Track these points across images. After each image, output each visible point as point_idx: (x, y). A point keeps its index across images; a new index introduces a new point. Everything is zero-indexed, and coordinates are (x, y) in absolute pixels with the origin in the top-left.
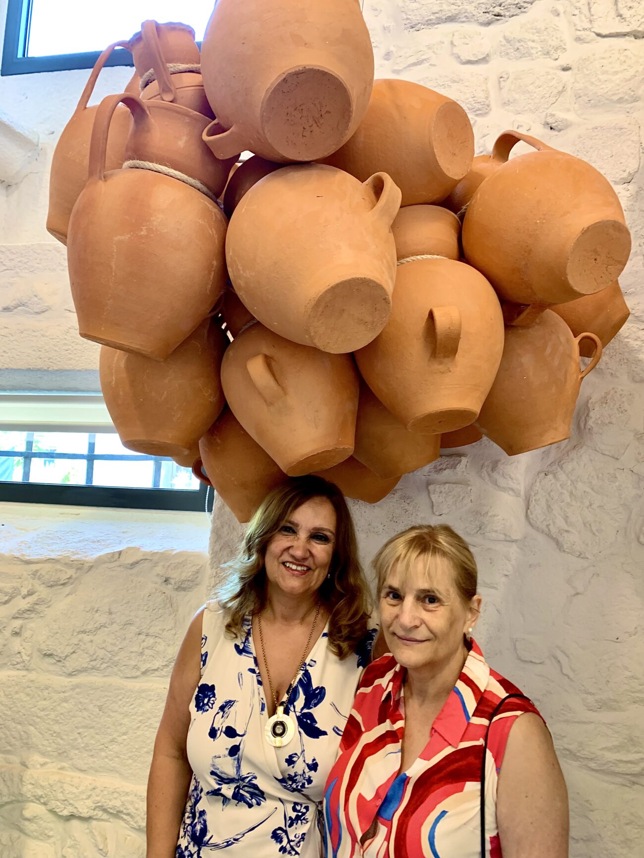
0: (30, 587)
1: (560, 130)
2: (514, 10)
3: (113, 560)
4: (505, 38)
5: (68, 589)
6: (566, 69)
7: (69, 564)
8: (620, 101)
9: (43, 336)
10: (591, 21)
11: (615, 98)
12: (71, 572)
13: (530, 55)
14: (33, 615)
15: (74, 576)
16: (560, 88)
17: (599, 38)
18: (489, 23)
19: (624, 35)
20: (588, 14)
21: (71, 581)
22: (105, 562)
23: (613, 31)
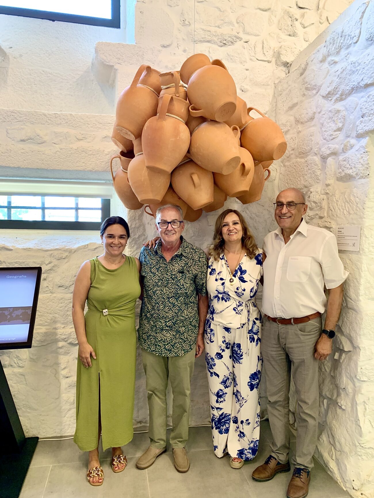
0: (50, 260)
1: (245, 92)
2: (230, 43)
3: (85, 248)
4: (227, 54)
5: (66, 260)
6: (247, 70)
7: (66, 251)
8: (264, 85)
9: (43, 154)
10: (255, 54)
11: (262, 84)
12: (66, 254)
13: (236, 62)
14: (51, 272)
15: (68, 255)
16: (246, 77)
17: (257, 61)
18: (221, 46)
19: (265, 61)
20: (254, 51)
21: (67, 257)
22: (82, 249)
23: (262, 59)
